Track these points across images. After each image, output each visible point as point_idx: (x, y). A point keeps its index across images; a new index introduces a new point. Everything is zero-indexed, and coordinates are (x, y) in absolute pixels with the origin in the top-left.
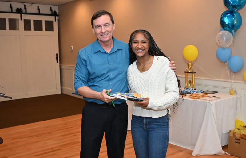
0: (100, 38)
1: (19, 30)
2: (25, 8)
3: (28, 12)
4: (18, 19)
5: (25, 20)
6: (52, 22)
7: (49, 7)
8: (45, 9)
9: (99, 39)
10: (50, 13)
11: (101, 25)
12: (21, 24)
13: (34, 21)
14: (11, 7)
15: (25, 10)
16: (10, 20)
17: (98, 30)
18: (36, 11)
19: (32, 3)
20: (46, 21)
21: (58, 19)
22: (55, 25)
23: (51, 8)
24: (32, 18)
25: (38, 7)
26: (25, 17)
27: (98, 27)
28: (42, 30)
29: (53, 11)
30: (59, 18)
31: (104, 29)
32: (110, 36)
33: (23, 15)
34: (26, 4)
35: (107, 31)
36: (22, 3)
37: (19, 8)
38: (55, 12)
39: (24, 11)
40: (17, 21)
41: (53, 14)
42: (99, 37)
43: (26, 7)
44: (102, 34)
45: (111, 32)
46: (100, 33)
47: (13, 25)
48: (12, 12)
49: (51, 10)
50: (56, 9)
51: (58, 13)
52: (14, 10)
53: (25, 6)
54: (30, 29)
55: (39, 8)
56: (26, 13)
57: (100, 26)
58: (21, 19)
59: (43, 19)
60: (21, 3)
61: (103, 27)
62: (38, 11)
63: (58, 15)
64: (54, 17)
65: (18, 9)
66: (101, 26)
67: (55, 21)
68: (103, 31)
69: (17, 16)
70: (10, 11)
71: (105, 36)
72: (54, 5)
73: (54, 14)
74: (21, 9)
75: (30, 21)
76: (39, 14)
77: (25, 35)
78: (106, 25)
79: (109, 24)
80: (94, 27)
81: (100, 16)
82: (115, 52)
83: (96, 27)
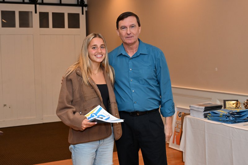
1: (32, 27)
3: (45, 1)
4: (32, 12)
5: (40, 13)
6: (78, 15)
10: (75, 2)
11: (127, 26)
12: (35, 19)
13: (53, 14)
16: (21, 13)
17: (123, 31)
18: (57, 1)
20: (69, 15)
21: (86, 11)
24: (51, 10)
26: (41, 9)
27: (124, 28)
28: (63, 27)
30: (88, 9)
33: (38, 6)
35: (133, 33)
39: (39, 0)
40: (30, 14)
41: (79, 3)
44: (128, 35)
45: (136, 34)
46: (125, 35)
47: (25, 20)
48: (24, 3)
51: (86, 3)
54: (48, 27)
56: (42, 4)
57: (125, 27)
58: (36, 12)
59: (66, 11)
61: (128, 28)
63: (86, 6)
64: (81, 8)
66: (127, 28)
67: (83, 14)
68: (129, 33)
69: (30, 8)
70: (21, 1)
73: (81, 4)
75: (47, 14)
76: (60, 4)
77: (40, 35)
78: (132, 26)
79: (135, 26)
80: (119, 28)
81: (127, 17)
82: (138, 56)
83: (121, 28)
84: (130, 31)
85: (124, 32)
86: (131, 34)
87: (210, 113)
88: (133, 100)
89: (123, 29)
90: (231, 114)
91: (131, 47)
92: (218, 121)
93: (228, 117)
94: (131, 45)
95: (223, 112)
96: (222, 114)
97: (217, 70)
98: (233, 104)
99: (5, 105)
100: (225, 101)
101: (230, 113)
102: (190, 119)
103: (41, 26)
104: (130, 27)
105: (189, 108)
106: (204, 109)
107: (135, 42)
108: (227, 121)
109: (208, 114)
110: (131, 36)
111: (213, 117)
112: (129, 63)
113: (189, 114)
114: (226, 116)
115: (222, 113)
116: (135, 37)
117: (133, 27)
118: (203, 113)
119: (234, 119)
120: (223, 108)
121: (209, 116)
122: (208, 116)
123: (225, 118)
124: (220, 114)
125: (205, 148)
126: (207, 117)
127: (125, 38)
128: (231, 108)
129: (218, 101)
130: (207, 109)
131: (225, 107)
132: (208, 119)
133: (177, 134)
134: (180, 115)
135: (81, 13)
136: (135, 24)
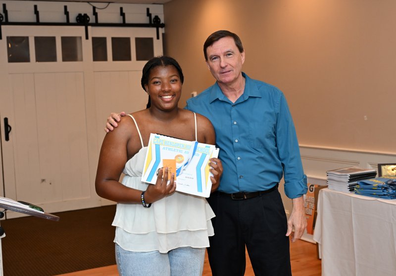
1: (82, 60)
2: (95, 14)
3: (100, 21)
4: (81, 38)
5: (94, 39)
6: (151, 39)
7: (143, 8)
8: (136, 13)
10: (145, 20)
11: (219, 55)
12: (87, 48)
13: (113, 39)
14: (67, 13)
15: (94, 17)
16: (64, 39)
18: (118, 19)
19: (109, 3)
20: (138, 40)
21: (163, 34)
23: (148, 9)
24: (109, 34)
25: (121, 9)
26: (95, 32)
27: (215, 58)
28: (129, 59)
29: (153, 17)
30: (165, 30)
32: (235, 74)
33: (89, 28)
34: (95, 4)
35: (231, 65)
36: (88, 2)
37: (83, 15)
38: (157, 18)
39: (92, 19)
40: (78, 41)
41: (153, 23)
43: (97, 11)
45: (236, 66)
47: (71, 51)
48: (68, 24)
49: (149, 15)
50: (158, 11)
51: (162, 21)
52: (72, 19)
53: (94, 8)
54: (105, 59)
55: (124, 11)
56: (97, 24)
57: (217, 57)
58: (87, 38)
59: (132, 34)
60: (87, 3)
62: (122, 17)
63: (163, 26)
64: (155, 29)
65: (80, 15)
66: (220, 57)
67: (158, 38)
68: (223, 65)
69: (78, 31)
70: (65, 21)
72: (154, 4)
73: (155, 23)
74: (86, 16)
75: (104, 40)
76: (124, 24)
77: (94, 72)
78: (228, 54)
79: (233, 53)
81: (217, 40)
82: (245, 101)
83: (210, 59)
86: (226, 66)
87: (358, 184)
88: (238, 174)
89: (214, 60)
90: (391, 185)
91: (231, 86)
92: (371, 195)
93: (386, 188)
94: (230, 85)
95: (377, 181)
96: (377, 185)
97: (366, 119)
98: (393, 170)
99: (43, 180)
100: (380, 166)
101: (389, 182)
102: (328, 194)
103: (96, 58)
104: (224, 55)
105: (325, 178)
106: (349, 178)
107: (236, 79)
108: (384, 195)
109: (354, 185)
110: (227, 69)
111: (362, 190)
112: (232, 112)
113: (327, 187)
114: (383, 187)
115: (377, 183)
116: (235, 71)
117: (230, 54)
118: (348, 184)
119: (394, 191)
120: (377, 176)
121: (357, 188)
122: (355, 189)
123: (381, 191)
124: (374, 185)
125: (353, 237)
126: (353, 190)
127: (218, 75)
128: (389, 176)
129: (370, 166)
130: (353, 178)
131: (380, 175)
132: (356, 193)
133: (308, 217)
134: (313, 189)
135: (155, 37)
136: (233, 50)
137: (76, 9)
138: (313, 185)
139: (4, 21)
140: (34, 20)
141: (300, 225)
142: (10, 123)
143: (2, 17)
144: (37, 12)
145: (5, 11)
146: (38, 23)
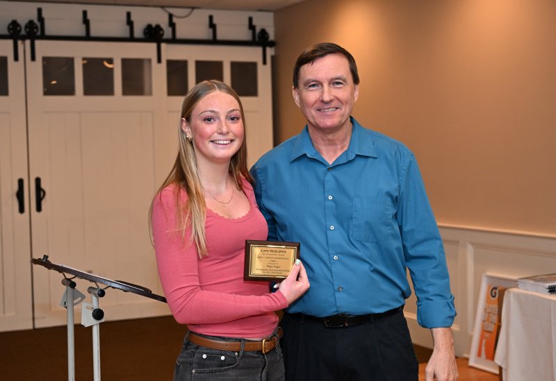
0: (314, 118)
1: (150, 94)
2: (172, 25)
3: (179, 35)
4: (150, 60)
5: (170, 63)
6: (254, 65)
7: (243, 18)
8: (233, 25)
9: (312, 120)
10: (246, 35)
11: (321, 81)
12: (158, 76)
13: (198, 63)
14: (130, 23)
15: (170, 30)
16: (126, 63)
17: (310, 94)
18: (205, 33)
19: (193, 8)
20: (234, 65)
21: (273, 58)
22: (264, 76)
23: (250, 19)
24: (191, 55)
25: (211, 18)
26: (172, 52)
27: (313, 86)
29: (258, 30)
30: (276, 51)
31: (328, 93)
32: (343, 116)
33: (163, 46)
34: (172, 11)
35: (338, 99)
36: (162, 7)
37: (154, 25)
38: (263, 32)
39: (167, 33)
40: (146, 64)
41: (257, 39)
42: (312, 113)
43: (175, 20)
44: (323, 104)
45: (347, 103)
46: (316, 102)
47: (135, 79)
48: (132, 39)
49: (252, 27)
50: (265, 22)
51: (272, 37)
52: (138, 33)
53: (171, 16)
54: (184, 92)
55: (215, 21)
56: (174, 40)
57: (317, 84)
58: (159, 61)
59: (227, 56)
60: (159, 9)
61: (326, 85)
62: (211, 30)
63: (272, 44)
64: (259, 50)
65: (149, 27)
66: (322, 84)
67: (265, 62)
68: (326, 98)
69: (146, 50)
70: (127, 35)
71: (330, 112)
72: (260, 10)
73: (260, 39)
74: (158, 28)
75: (184, 64)
76: (214, 41)
77: (168, 112)
78: (335, 82)
79: (344, 81)
80: (301, 85)
81: (322, 56)
82: (350, 162)
83: (305, 85)
84: (329, 92)
85: (312, 96)
86: (331, 101)
88: (335, 283)
89: (311, 88)
103: (171, 92)
104: (330, 84)
112: (326, 179)
116: (343, 110)
117: (338, 83)
127: (314, 112)
133: (487, 335)
134: (495, 293)
135: (259, 60)
136: (345, 76)
137: (145, 17)
138: (495, 288)
139: (39, 33)
140: (82, 33)
141: (446, 375)
142: (43, 186)
143: (37, 27)
144: (86, 22)
145: (41, 19)
146: (88, 37)
